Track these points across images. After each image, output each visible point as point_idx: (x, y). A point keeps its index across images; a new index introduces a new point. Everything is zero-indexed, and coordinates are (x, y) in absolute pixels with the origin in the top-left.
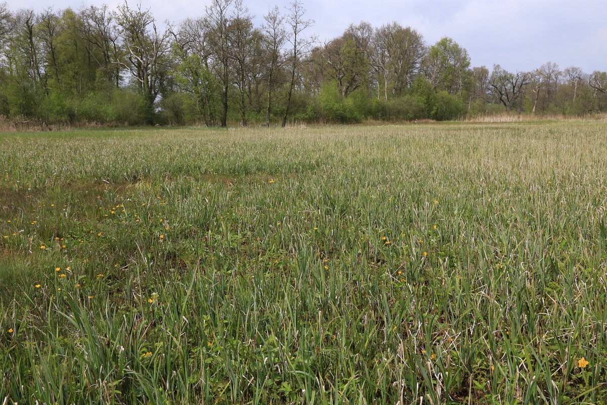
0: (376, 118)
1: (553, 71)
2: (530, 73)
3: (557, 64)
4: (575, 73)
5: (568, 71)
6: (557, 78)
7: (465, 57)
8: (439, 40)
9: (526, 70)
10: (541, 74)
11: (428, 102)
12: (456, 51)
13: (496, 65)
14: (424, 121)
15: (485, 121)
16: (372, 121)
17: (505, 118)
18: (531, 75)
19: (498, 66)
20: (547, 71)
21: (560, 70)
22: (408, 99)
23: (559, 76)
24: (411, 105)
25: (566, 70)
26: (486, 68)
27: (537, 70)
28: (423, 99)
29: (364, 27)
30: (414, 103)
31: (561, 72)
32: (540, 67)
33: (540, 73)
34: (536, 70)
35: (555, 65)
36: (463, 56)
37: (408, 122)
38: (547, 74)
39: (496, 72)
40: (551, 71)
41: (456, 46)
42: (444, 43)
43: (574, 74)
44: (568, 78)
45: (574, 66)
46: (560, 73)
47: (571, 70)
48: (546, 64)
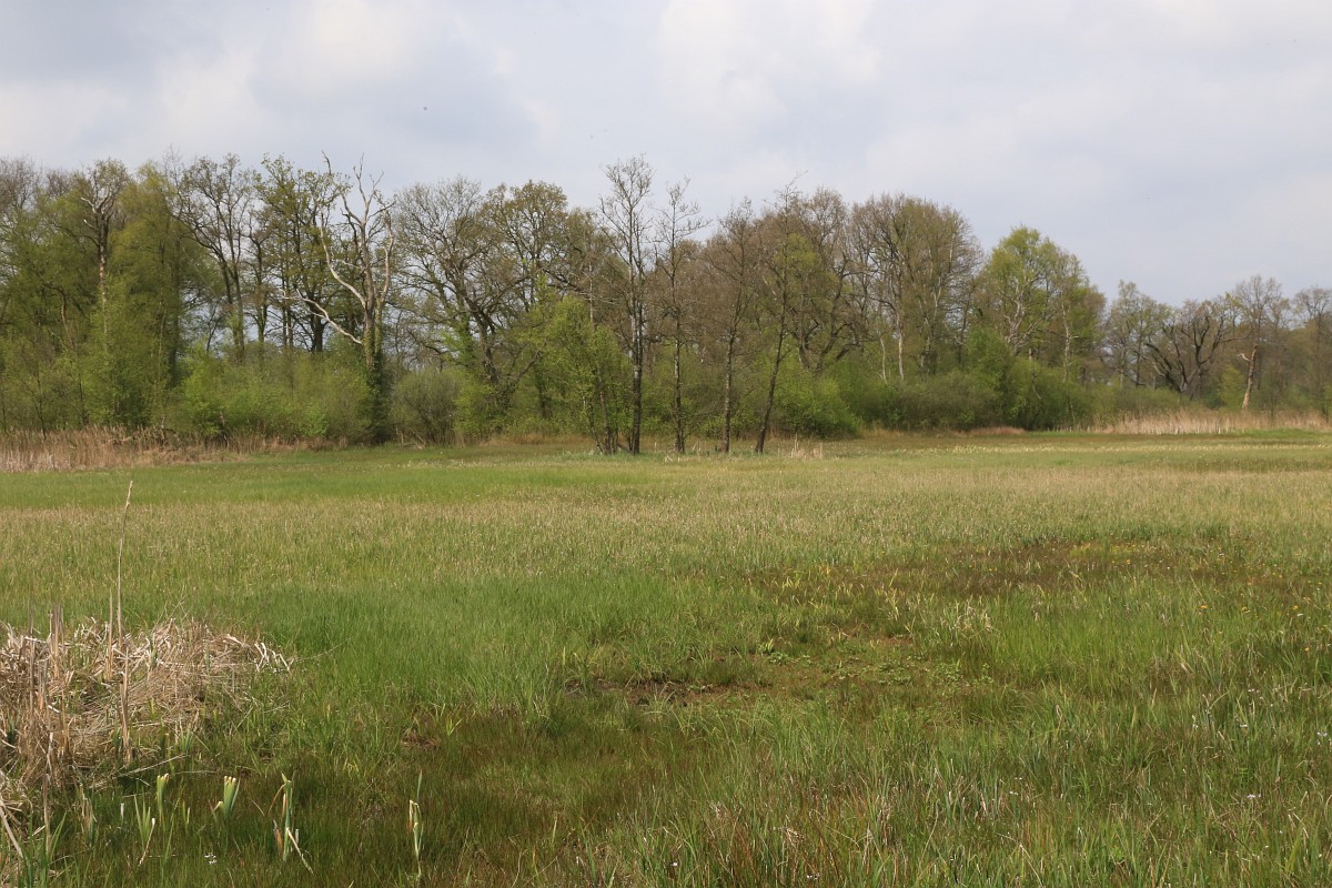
0: (889, 425)
1: (1267, 299)
2: (1209, 303)
3: (1278, 281)
4: (1323, 302)
5: (1304, 297)
6: (1277, 317)
7: (1075, 276)
8: (1007, 234)
9: (1200, 298)
10: (1239, 306)
11: (1005, 387)
12: (1052, 260)
13: (1127, 283)
14: (998, 430)
15: (1143, 431)
16: (883, 432)
17: (1187, 425)
18: (1213, 308)
19: (1132, 287)
20: (1253, 298)
21: (1284, 297)
22: (957, 381)
23: (1283, 312)
24: (967, 394)
25: (1298, 295)
26: (1100, 291)
27: (1228, 295)
28: (994, 380)
29: (825, 201)
30: (973, 390)
31: (1288, 300)
32: (1234, 288)
33: (1234, 302)
34: (1224, 296)
35: (1271, 284)
36: (1070, 274)
37: (963, 435)
38: (1253, 306)
39: (1126, 302)
40: (1261, 298)
41: (1049, 247)
42: (1021, 242)
43: (1320, 306)
44: (1306, 315)
45: (1319, 287)
46: (1285, 304)
47: (1311, 296)
48: (1248, 280)
